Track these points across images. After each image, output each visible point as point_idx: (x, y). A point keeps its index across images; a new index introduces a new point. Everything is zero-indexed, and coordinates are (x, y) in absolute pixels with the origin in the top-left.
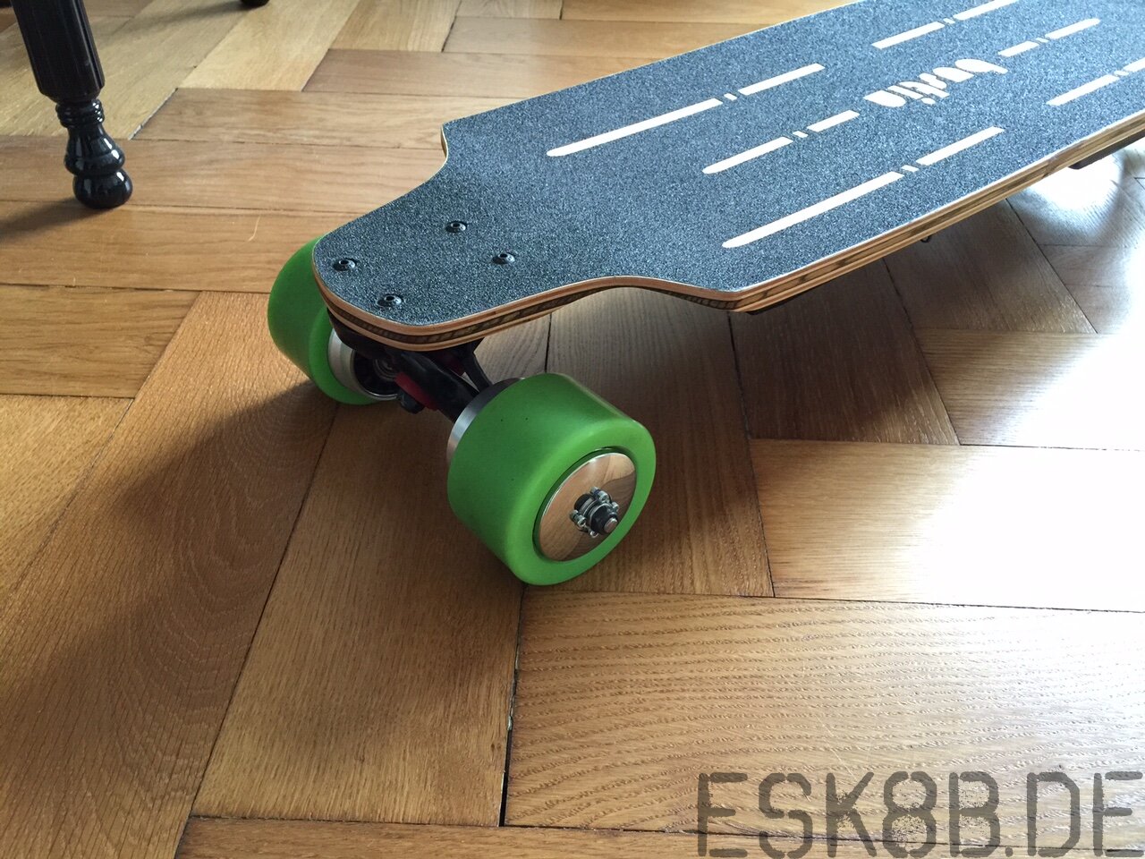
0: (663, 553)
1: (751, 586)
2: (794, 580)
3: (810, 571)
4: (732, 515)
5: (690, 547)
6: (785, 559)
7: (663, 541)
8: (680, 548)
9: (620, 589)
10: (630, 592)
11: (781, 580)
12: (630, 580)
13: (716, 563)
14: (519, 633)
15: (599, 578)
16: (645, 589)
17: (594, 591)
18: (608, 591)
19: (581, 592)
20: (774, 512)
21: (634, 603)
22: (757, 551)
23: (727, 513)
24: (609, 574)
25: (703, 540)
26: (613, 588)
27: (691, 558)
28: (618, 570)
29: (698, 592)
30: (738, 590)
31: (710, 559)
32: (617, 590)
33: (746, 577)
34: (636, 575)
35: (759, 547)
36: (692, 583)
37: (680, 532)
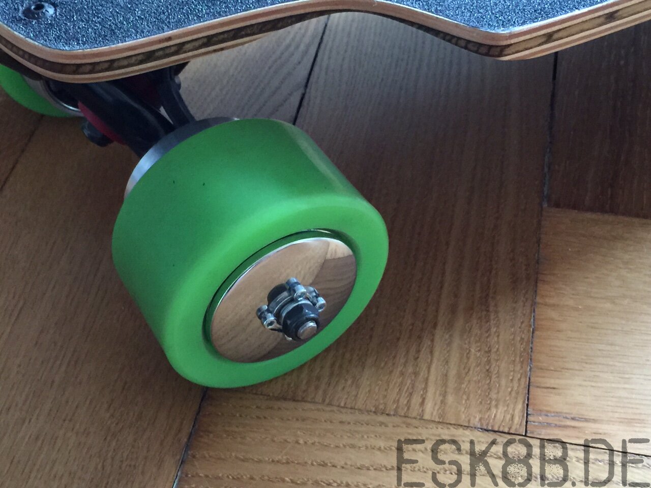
0: (394, 357)
1: (498, 416)
2: (558, 414)
3: (581, 404)
4: (496, 312)
5: (431, 352)
6: (551, 382)
7: (398, 339)
8: (418, 351)
9: (327, 401)
10: (339, 406)
11: (540, 412)
12: (344, 388)
13: (460, 378)
14: (188, 446)
15: (304, 382)
16: (359, 405)
17: (294, 400)
18: (313, 402)
19: (277, 399)
20: (553, 314)
21: (341, 422)
22: (518, 368)
23: (491, 309)
24: (318, 378)
25: (449, 344)
26: (319, 398)
27: (429, 368)
28: (332, 374)
29: (427, 417)
30: (480, 420)
31: (453, 373)
32: (324, 401)
33: (494, 403)
34: (353, 383)
35: (522, 362)
36: (422, 403)
37: (422, 330)
